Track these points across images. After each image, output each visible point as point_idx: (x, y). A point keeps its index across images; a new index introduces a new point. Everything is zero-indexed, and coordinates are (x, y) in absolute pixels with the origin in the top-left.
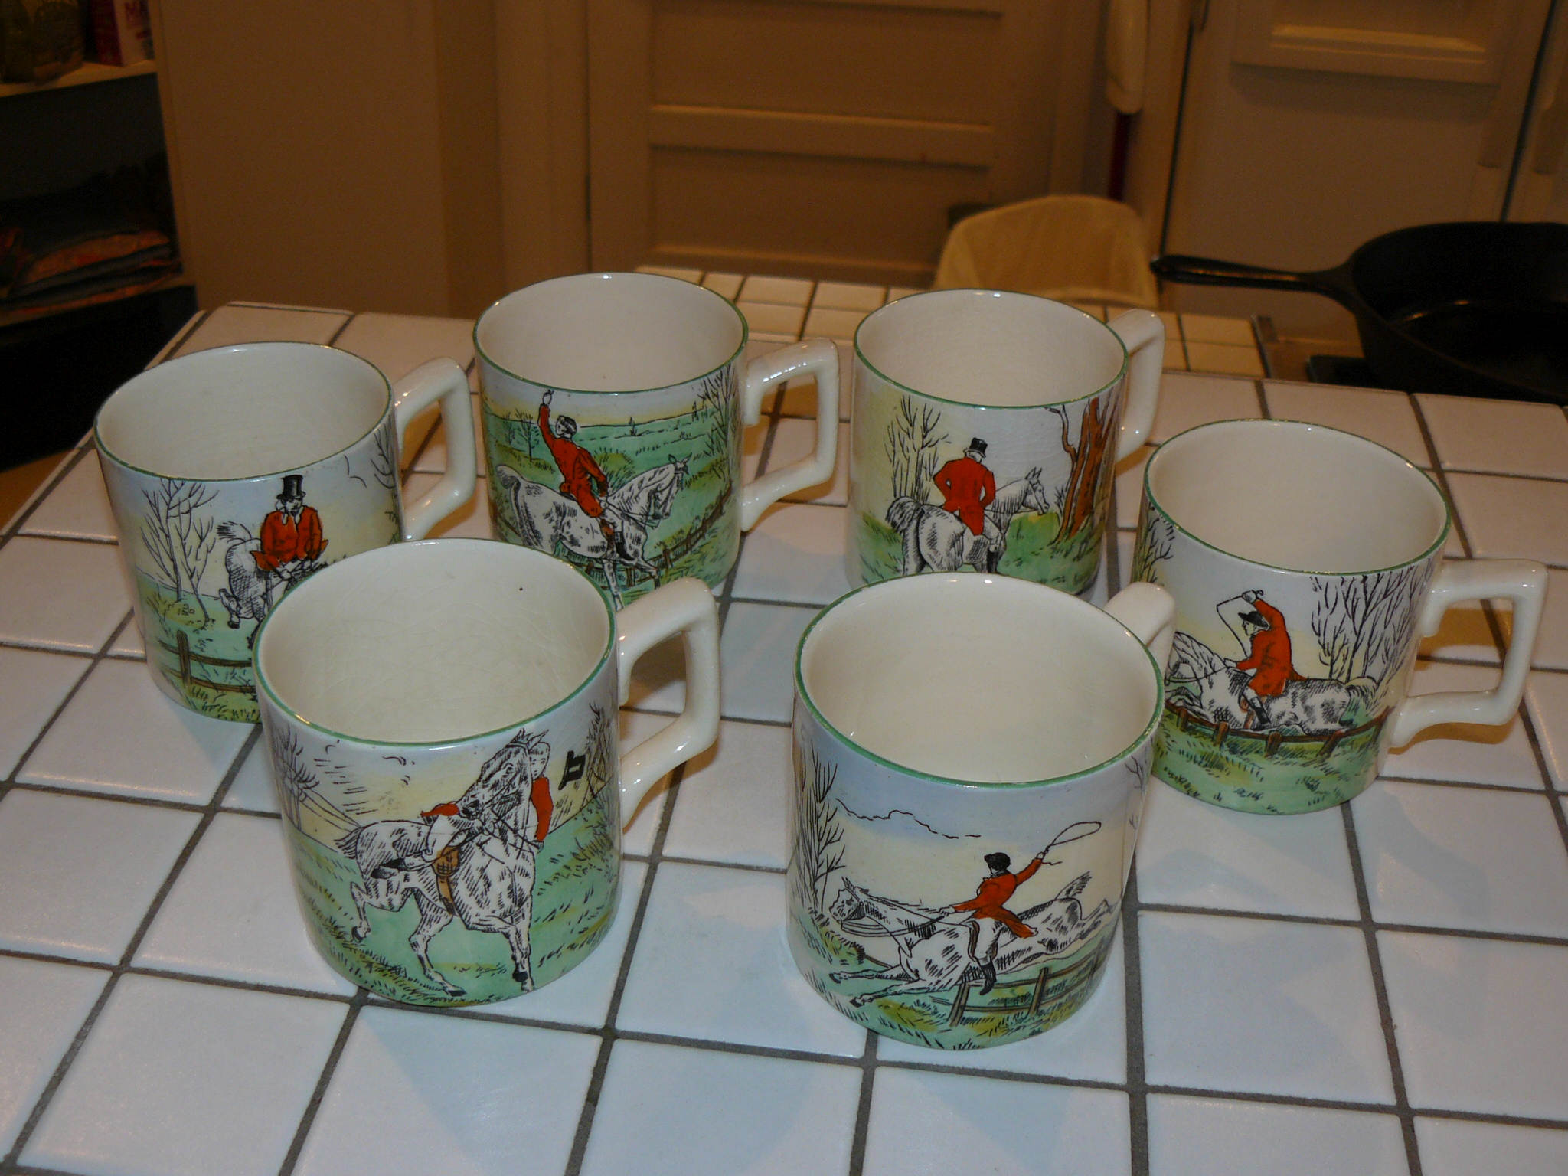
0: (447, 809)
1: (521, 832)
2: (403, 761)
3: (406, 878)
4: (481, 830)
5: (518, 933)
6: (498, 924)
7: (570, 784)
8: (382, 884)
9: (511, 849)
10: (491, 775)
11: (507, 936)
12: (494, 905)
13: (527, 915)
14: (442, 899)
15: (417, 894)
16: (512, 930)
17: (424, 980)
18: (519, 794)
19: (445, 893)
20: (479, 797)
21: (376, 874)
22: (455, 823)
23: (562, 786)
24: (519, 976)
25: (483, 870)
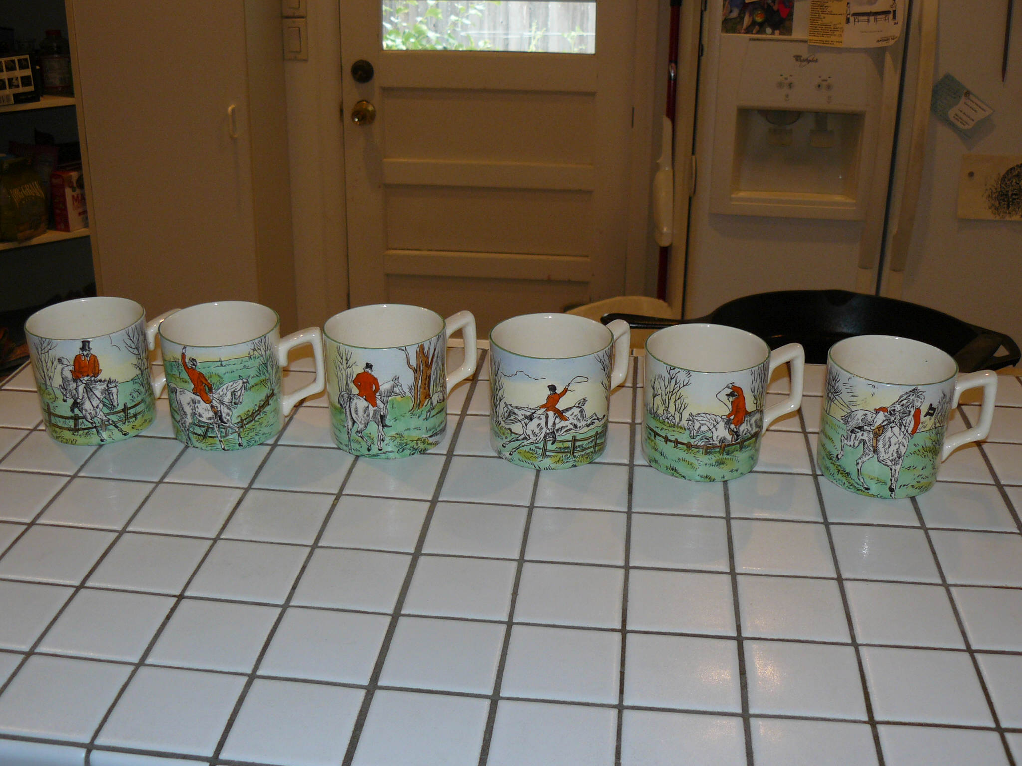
0: (883, 409)
1: (907, 428)
2: (874, 387)
3: (862, 435)
4: (894, 422)
5: (895, 470)
6: (889, 463)
7: (928, 417)
8: (854, 435)
9: (902, 433)
10: (902, 401)
11: (891, 470)
12: (890, 455)
13: (900, 464)
14: (873, 446)
15: (864, 442)
16: (893, 468)
17: (857, 480)
18: (910, 412)
19: (874, 445)
20: (896, 408)
21: (852, 432)
22: (885, 416)
23: (925, 416)
24: (891, 490)
25: (890, 438)
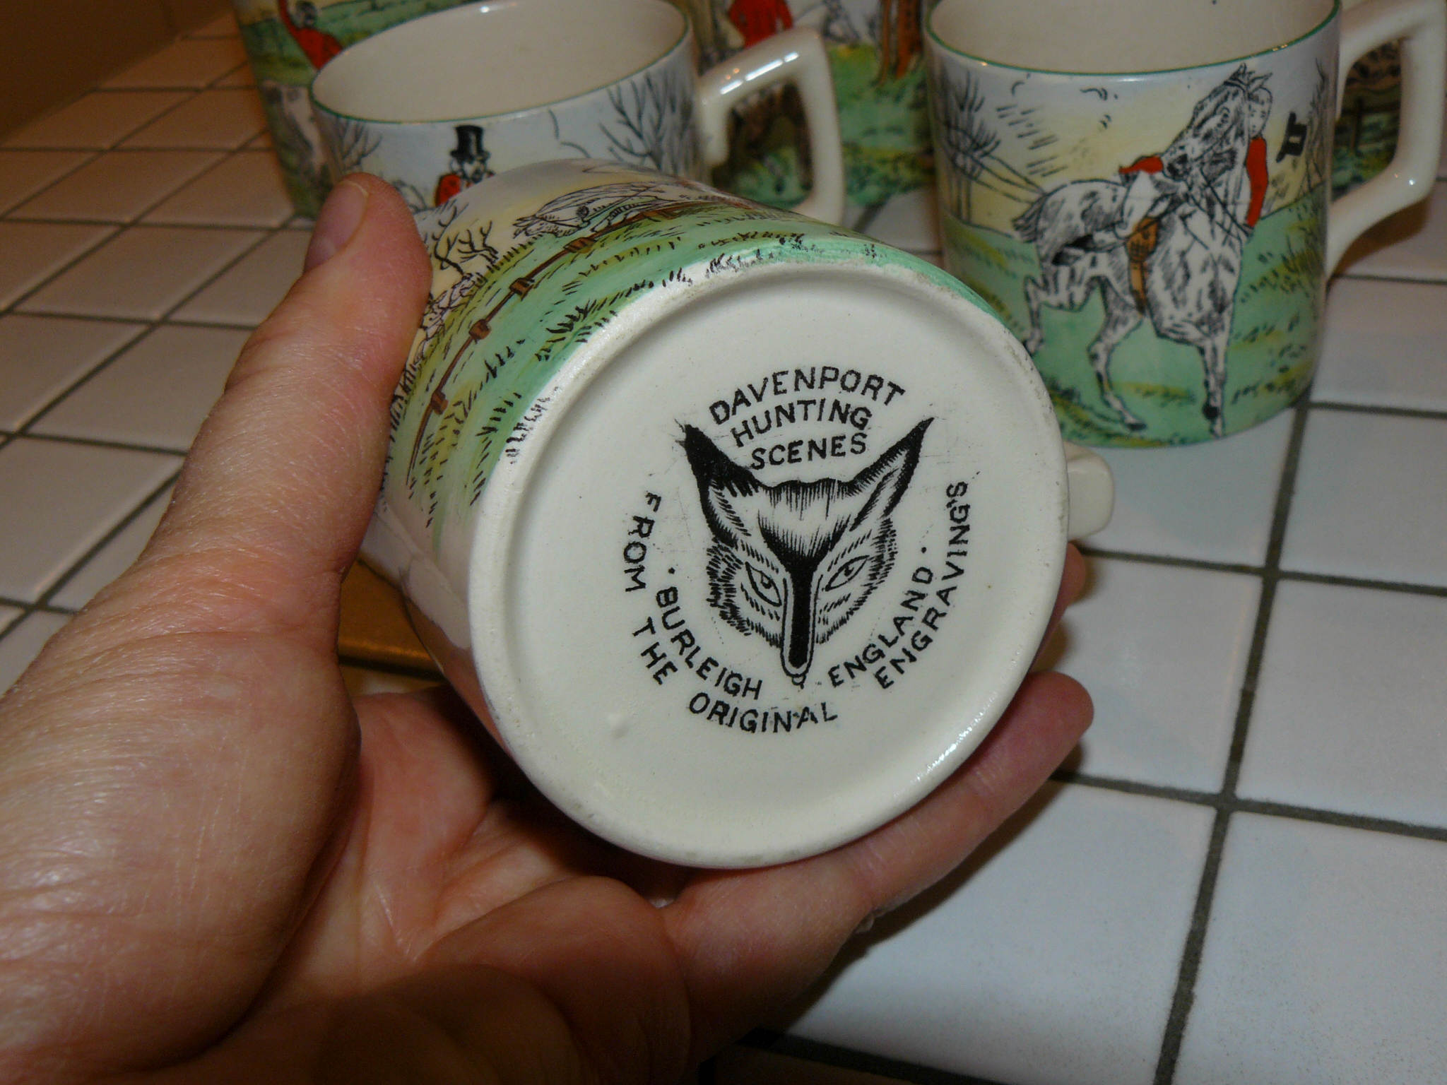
0: (1148, 163)
1: (1230, 208)
2: (1103, 94)
3: (1094, 263)
4: (1187, 197)
5: (1215, 350)
6: (1193, 333)
7: (1289, 159)
8: (1064, 272)
9: (1218, 230)
10: (1204, 121)
11: (1202, 351)
12: (1191, 306)
13: (1227, 327)
14: (1133, 292)
15: (1102, 284)
16: (1207, 345)
17: (1101, 408)
18: (1233, 153)
19: (1137, 285)
20: (1188, 151)
21: (1059, 259)
22: (1158, 185)
23: (1280, 157)
24: (1211, 413)
25: (1183, 254)
